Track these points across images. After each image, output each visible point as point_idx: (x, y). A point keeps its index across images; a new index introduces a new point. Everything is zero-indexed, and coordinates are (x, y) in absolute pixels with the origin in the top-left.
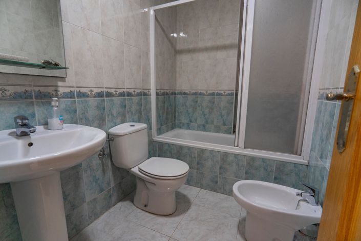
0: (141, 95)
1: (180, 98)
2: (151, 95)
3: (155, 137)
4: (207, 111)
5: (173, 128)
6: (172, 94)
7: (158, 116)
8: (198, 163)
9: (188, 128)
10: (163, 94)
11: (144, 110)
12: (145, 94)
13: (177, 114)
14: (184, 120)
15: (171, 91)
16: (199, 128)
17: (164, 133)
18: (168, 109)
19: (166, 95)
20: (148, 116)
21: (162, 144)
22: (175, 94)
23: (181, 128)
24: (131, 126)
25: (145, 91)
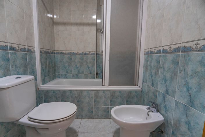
0: (25, 51)
1: (59, 57)
2: (35, 52)
3: (40, 87)
4: (78, 65)
5: (53, 79)
6: (52, 53)
7: (43, 70)
8: (78, 101)
9: (66, 77)
10: (45, 52)
11: (29, 64)
12: (29, 51)
13: (56, 68)
14: (62, 72)
15: (52, 51)
16: (73, 77)
17: (47, 82)
18: (49, 63)
19: (48, 53)
20: (33, 70)
21: (48, 91)
22: (54, 53)
23: (60, 78)
24: (16, 78)
25: (29, 48)
